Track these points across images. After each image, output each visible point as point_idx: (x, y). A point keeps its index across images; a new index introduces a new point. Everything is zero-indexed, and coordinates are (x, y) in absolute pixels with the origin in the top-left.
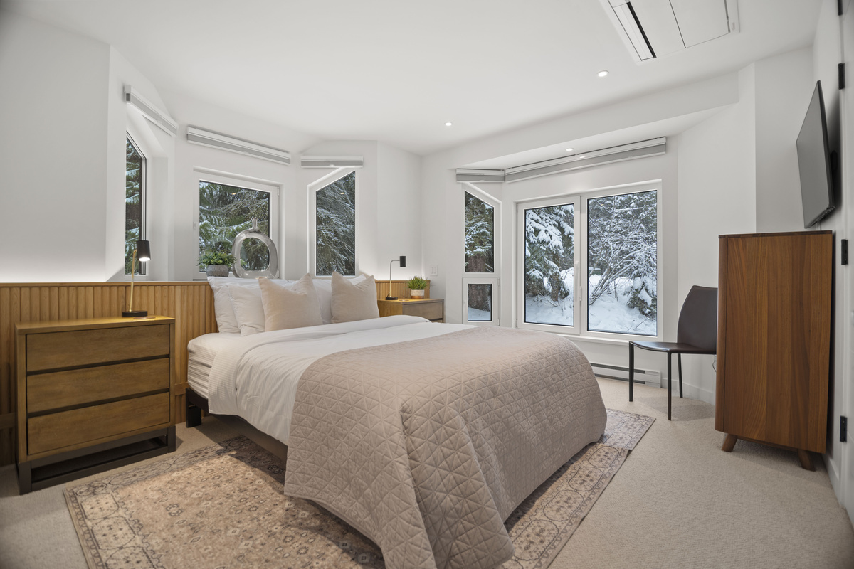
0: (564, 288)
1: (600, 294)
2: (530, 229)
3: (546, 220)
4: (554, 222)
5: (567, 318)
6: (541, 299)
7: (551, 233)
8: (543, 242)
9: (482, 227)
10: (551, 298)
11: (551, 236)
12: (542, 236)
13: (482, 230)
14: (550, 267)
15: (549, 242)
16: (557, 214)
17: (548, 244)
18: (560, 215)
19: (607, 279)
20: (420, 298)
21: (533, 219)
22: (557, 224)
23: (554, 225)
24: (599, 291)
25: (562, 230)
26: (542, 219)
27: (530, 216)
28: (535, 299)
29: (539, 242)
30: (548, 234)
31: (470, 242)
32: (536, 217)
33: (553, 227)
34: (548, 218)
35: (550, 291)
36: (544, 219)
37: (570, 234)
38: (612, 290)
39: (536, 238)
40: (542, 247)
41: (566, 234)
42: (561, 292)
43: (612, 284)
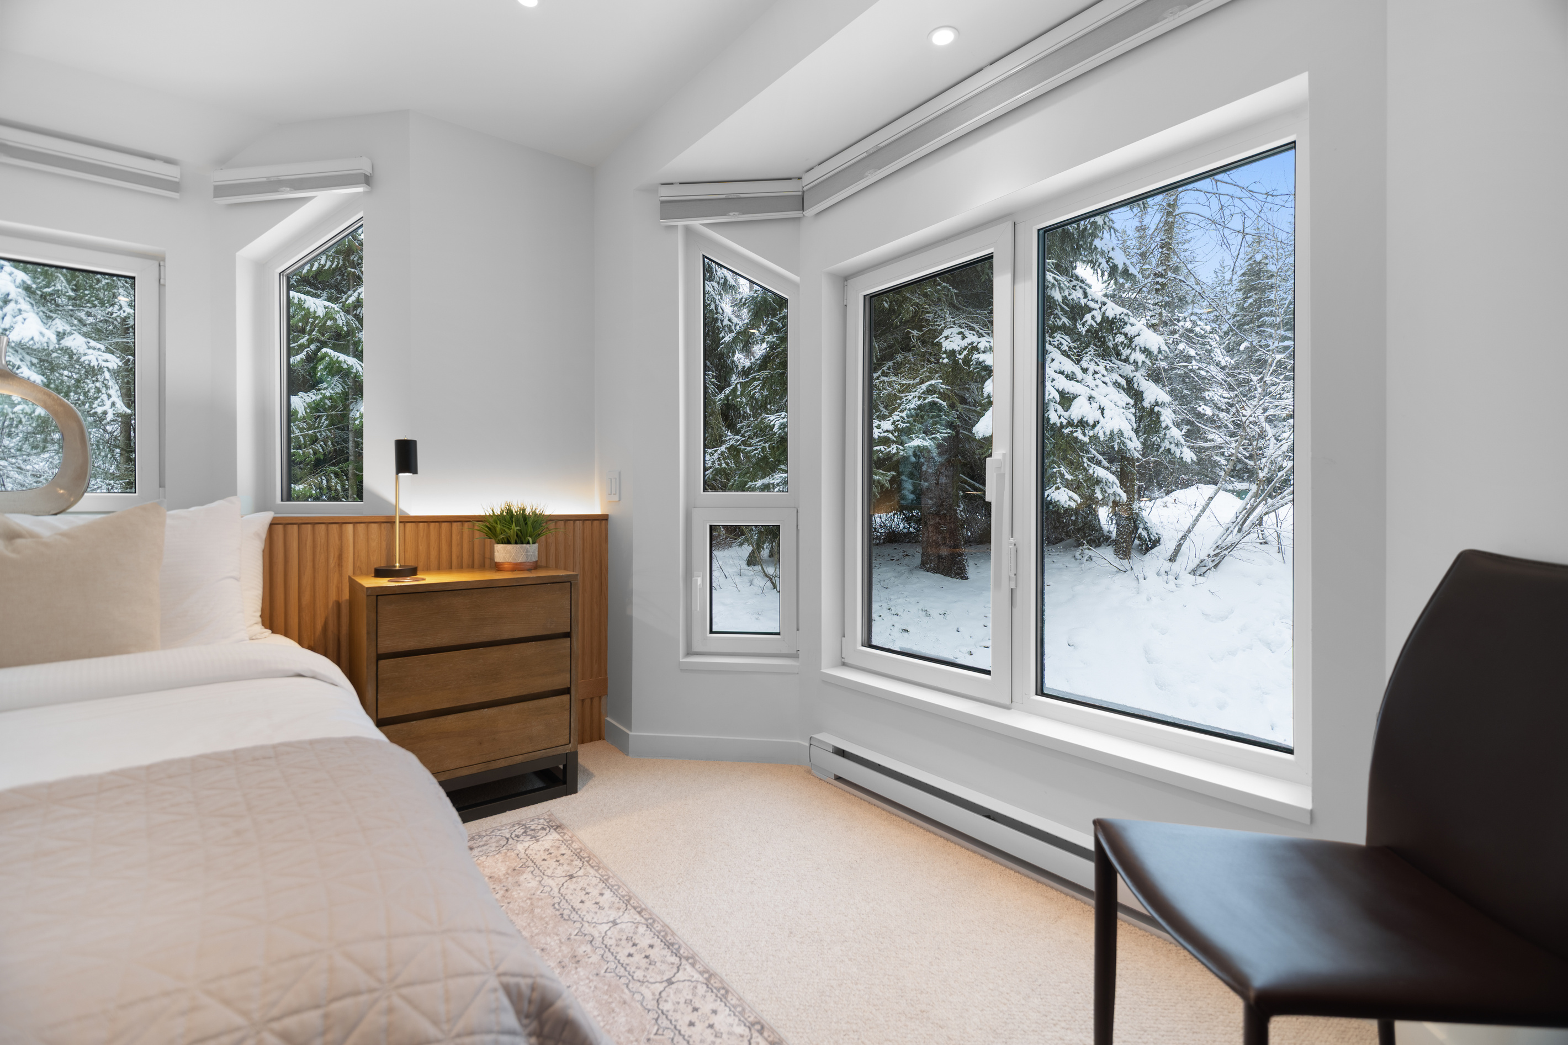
0: (1146, 529)
1: (1233, 546)
2: (1051, 393)
3: (1096, 373)
4: (1115, 377)
5: (1149, 599)
6: (1091, 553)
7: (1105, 402)
8: (1082, 424)
9: (930, 391)
10: (1117, 552)
11: (1102, 410)
12: (1080, 410)
13: (930, 399)
14: (1098, 481)
15: (1096, 423)
16: (1126, 360)
17: (1094, 426)
18: (1135, 362)
19: (1253, 509)
20: (516, 567)
21: (1062, 373)
22: (1123, 382)
23: (1116, 384)
24: (1233, 538)
25: (1137, 396)
26: (1085, 371)
27: (1055, 365)
28: (1077, 554)
29: (1070, 423)
30: (1095, 406)
31: (901, 425)
32: (1069, 366)
33: (1112, 390)
34: (1101, 369)
35: (1114, 535)
36: (1091, 371)
37: (1157, 404)
38: (1270, 534)
39: (1066, 414)
40: (1078, 434)
41: (1146, 404)
42: (1140, 538)
43: (1269, 520)
